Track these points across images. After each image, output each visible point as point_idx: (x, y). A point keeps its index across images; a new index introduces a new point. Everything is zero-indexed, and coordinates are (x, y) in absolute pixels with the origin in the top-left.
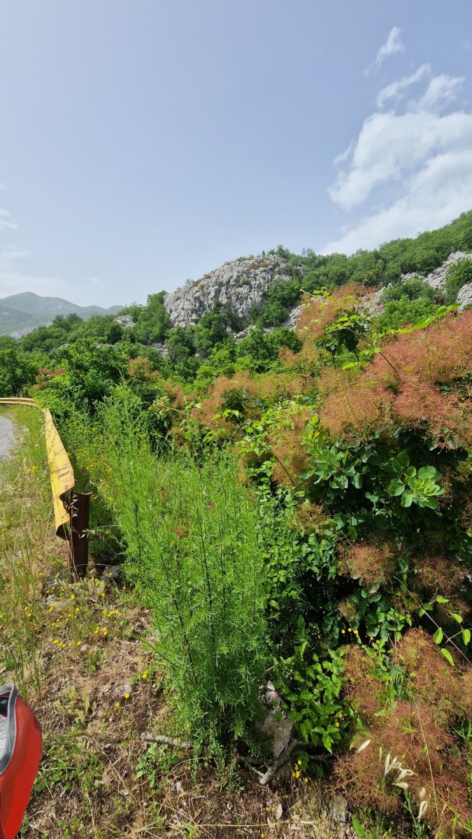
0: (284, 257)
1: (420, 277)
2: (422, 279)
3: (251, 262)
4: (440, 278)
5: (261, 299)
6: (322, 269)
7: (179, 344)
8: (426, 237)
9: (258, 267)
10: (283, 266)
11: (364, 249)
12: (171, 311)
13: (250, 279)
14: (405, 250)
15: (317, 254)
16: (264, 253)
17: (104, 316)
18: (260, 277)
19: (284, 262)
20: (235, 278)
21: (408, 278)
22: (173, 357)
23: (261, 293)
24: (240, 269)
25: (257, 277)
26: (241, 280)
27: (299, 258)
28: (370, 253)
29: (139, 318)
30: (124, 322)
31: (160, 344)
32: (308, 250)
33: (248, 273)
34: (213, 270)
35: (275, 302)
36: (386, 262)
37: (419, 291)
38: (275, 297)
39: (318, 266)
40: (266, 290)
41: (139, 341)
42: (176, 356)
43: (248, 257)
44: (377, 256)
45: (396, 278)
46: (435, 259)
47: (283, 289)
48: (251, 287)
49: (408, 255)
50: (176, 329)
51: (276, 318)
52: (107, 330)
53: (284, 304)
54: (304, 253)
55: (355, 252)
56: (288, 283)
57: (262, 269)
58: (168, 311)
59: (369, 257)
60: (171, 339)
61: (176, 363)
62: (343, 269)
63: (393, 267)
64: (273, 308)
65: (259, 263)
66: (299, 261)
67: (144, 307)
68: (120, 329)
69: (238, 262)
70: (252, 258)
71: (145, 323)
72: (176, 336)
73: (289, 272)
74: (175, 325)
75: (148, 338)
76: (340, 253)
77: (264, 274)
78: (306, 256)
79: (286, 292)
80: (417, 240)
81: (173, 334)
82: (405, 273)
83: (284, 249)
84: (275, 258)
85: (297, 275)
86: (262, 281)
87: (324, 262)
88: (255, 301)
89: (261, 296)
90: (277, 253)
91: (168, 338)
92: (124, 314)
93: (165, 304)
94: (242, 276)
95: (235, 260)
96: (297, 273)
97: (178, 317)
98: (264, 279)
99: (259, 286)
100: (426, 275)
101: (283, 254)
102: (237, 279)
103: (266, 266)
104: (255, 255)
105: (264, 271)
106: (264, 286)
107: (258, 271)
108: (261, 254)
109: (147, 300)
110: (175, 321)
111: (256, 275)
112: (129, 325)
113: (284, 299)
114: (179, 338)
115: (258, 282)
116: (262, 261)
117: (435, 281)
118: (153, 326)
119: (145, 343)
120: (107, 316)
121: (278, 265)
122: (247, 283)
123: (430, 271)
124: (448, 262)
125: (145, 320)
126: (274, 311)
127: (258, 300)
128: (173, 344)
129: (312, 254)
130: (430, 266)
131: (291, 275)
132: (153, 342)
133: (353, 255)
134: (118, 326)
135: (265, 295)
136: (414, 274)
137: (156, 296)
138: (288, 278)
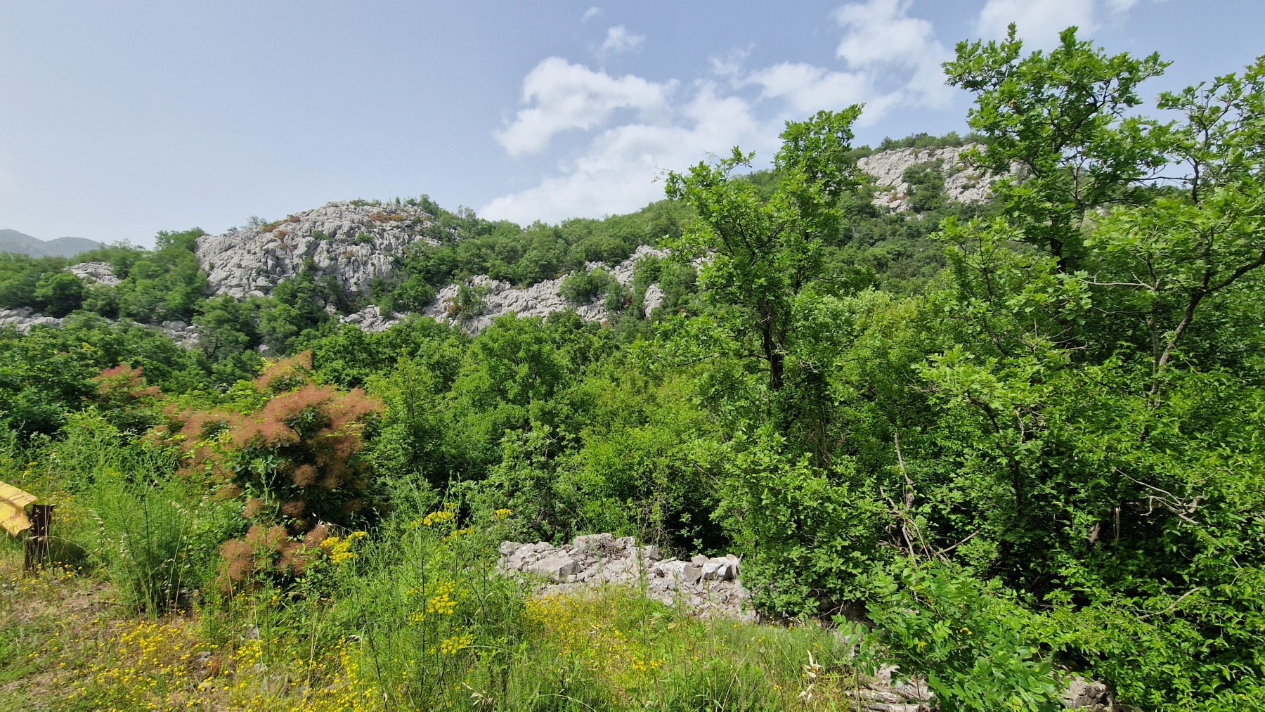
0: (431, 212)
1: (607, 268)
2: (608, 271)
3: (375, 210)
4: (628, 273)
5: (390, 267)
6: (486, 238)
7: (226, 326)
8: (614, 222)
9: (387, 220)
10: (428, 224)
11: (542, 222)
12: (212, 267)
13: (372, 235)
14: (590, 233)
15: (479, 217)
16: (398, 201)
17: (37, 256)
18: (391, 234)
19: (429, 219)
20: (346, 229)
21: (594, 267)
22: (211, 350)
23: (391, 259)
24: (356, 217)
25: (385, 234)
26: (357, 235)
27: (453, 217)
28: (550, 229)
29: (134, 270)
30: (92, 275)
31: (181, 324)
32: (467, 209)
33: (370, 226)
34: (307, 210)
35: (414, 276)
36: (568, 243)
37: (605, 285)
38: (414, 268)
39: (479, 234)
40: (400, 255)
41: (129, 315)
42: (217, 347)
43: (371, 201)
44: (557, 234)
45: (580, 265)
46: (623, 250)
47: (428, 258)
48: (374, 247)
49: (594, 239)
50: (220, 300)
51: (415, 298)
52: (43, 287)
53: (428, 280)
54: (461, 212)
55: (531, 224)
56: (435, 250)
57: (394, 223)
58: (207, 268)
59: (547, 233)
60: (209, 317)
61: (216, 360)
62: (514, 243)
63: (576, 250)
64: (411, 284)
65: (389, 214)
66: (451, 221)
67: (149, 253)
68: (81, 287)
69: (353, 206)
70: (377, 204)
71: (148, 282)
72: (219, 312)
73: (435, 234)
74: (220, 292)
75: (152, 310)
76: (512, 220)
77: (396, 231)
78: (464, 216)
79: (432, 262)
80: (603, 223)
81: (214, 308)
82: (591, 261)
83: (431, 200)
84: (416, 211)
85: (449, 241)
86: (393, 240)
87: (489, 229)
88: (380, 270)
89: (390, 263)
90: (419, 205)
91: (201, 314)
92: (94, 260)
93: (200, 253)
94: (359, 228)
95: (348, 202)
96: (450, 239)
97: (226, 278)
98: (398, 239)
99: (388, 248)
100: (613, 267)
101: (430, 209)
102: (349, 231)
103: (401, 220)
104: (384, 202)
105: (398, 227)
106: (397, 248)
107: (387, 226)
108: (394, 201)
109: (155, 240)
110: (219, 285)
111: (384, 230)
112: (106, 282)
113: (428, 272)
114: (227, 315)
115: (386, 242)
116: (395, 212)
117: (623, 276)
118: (167, 288)
119: (145, 320)
120: (48, 260)
121: (421, 222)
122: (368, 241)
123: (618, 263)
124: (636, 256)
125: (149, 277)
126: (412, 288)
127: (386, 268)
128: (211, 325)
129: (471, 215)
130: (618, 256)
131: (440, 239)
132: (165, 318)
133: (529, 227)
134: (76, 282)
135: (397, 263)
136: (600, 263)
137: (177, 237)
138: (436, 243)
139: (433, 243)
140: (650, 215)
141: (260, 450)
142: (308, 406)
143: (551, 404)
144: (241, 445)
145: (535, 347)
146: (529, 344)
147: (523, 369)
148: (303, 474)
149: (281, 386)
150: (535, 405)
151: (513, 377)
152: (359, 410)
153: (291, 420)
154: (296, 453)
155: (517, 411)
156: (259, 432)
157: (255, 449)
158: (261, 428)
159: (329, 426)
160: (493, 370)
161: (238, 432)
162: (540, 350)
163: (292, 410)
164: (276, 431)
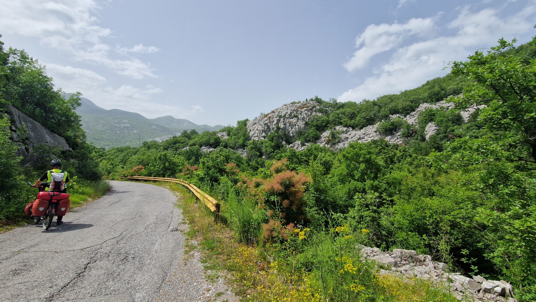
0: (319, 102)
1: (402, 117)
2: (403, 118)
3: (299, 105)
4: (414, 118)
5: (304, 126)
6: (341, 110)
7: (254, 150)
8: (405, 94)
9: (303, 108)
10: (318, 107)
11: (367, 99)
12: (250, 131)
13: (298, 114)
14: (392, 101)
15: (338, 101)
16: (307, 100)
17: (211, 131)
18: (304, 113)
19: (318, 105)
20: (289, 113)
21: (394, 117)
22: (249, 158)
23: (304, 122)
24: (292, 108)
25: (302, 113)
26: (293, 115)
27: (327, 103)
28: (371, 102)
29: (231, 133)
30: (222, 135)
31: (242, 149)
32: (333, 99)
33: (297, 111)
34: (277, 108)
35: (312, 128)
36: (380, 107)
37: (401, 125)
38: (312, 125)
39: (338, 109)
40: (307, 121)
41: (230, 147)
42: (251, 157)
43: (298, 102)
44: (374, 104)
45: (386, 117)
46: (411, 107)
47: (318, 121)
48: (298, 119)
49: (393, 104)
50: (252, 141)
51: (313, 137)
52: (212, 140)
53: (317, 129)
54: (330, 100)
55: (361, 101)
56: (320, 117)
57: (305, 109)
58: (249, 131)
59: (369, 104)
60: (249, 147)
61: (251, 161)
62: (354, 111)
63: (384, 111)
64: (312, 131)
65: (304, 106)
66: (328, 105)
67: (235, 128)
68: (220, 139)
69: (291, 105)
70: (300, 102)
71: (235, 137)
72: (252, 145)
73: (320, 111)
74: (252, 139)
75: (235, 145)
76: (353, 101)
77: (306, 112)
78: (332, 102)
79: (319, 122)
80: (399, 95)
81: (250, 144)
82: (392, 114)
83: (319, 98)
84: (313, 103)
85: (326, 113)
86: (305, 115)
87: (343, 106)
88: (300, 127)
89: (304, 124)
90: (315, 100)
91: (247, 146)
92: (223, 131)
93: (247, 127)
94: (293, 112)
95: (290, 103)
96: (326, 112)
97: (254, 134)
98: (307, 114)
99: (303, 119)
100: (405, 116)
102: (290, 114)
103: (308, 107)
104: (302, 101)
105: (307, 110)
106: (306, 118)
107: (303, 110)
108: (305, 100)
109: (237, 123)
111: (302, 112)
112: (225, 138)
113: (318, 126)
114: (254, 146)
115: (302, 116)
116: (306, 104)
117: (411, 120)
118: (239, 138)
119: (233, 148)
120: (213, 132)
121: (315, 107)
122: (296, 116)
123: (408, 114)
124: (419, 109)
125: (235, 135)
126: (312, 133)
127: (303, 126)
128: (250, 150)
129: (335, 101)
130: (408, 111)
131: (322, 113)
132: (238, 148)
133: (361, 102)
134: (219, 138)
135: (306, 124)
136: (398, 115)
137: (242, 122)
138: (321, 114)
139: (320, 115)
140: (428, 87)
141: (272, 193)
142: (287, 178)
143: (376, 183)
144: (267, 191)
145: (368, 156)
146: (365, 155)
147: (363, 166)
148: (286, 203)
149: (278, 171)
150: (368, 183)
151: (357, 169)
152: (303, 180)
153: (282, 183)
154: (283, 195)
155: (360, 185)
156: (272, 187)
157: (271, 192)
158: (273, 185)
159: (293, 186)
160: (348, 166)
161: (266, 186)
162: (370, 157)
163: (282, 179)
164: (278, 187)
